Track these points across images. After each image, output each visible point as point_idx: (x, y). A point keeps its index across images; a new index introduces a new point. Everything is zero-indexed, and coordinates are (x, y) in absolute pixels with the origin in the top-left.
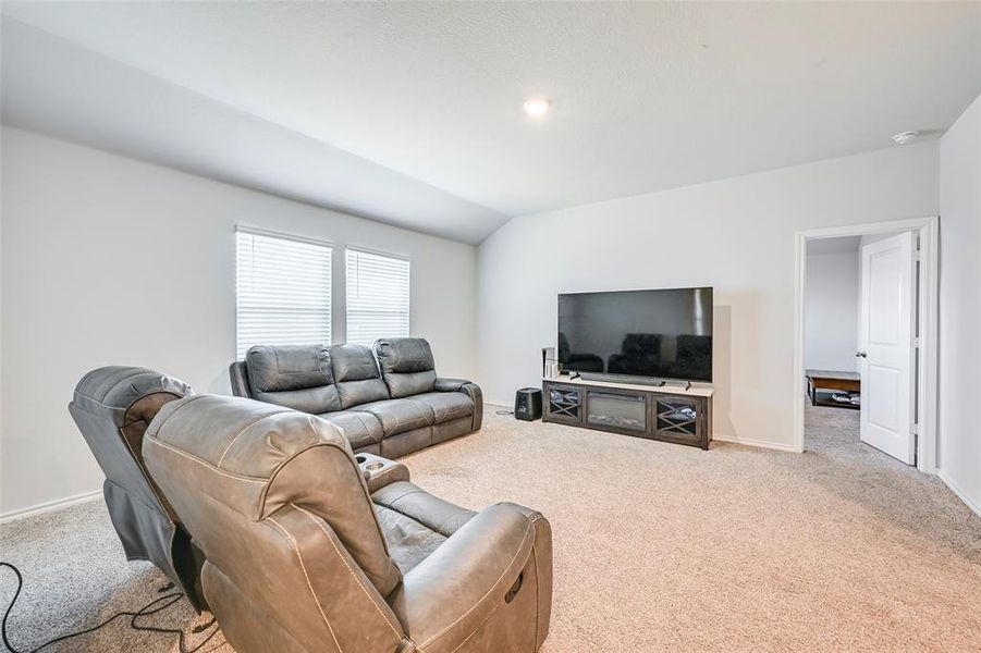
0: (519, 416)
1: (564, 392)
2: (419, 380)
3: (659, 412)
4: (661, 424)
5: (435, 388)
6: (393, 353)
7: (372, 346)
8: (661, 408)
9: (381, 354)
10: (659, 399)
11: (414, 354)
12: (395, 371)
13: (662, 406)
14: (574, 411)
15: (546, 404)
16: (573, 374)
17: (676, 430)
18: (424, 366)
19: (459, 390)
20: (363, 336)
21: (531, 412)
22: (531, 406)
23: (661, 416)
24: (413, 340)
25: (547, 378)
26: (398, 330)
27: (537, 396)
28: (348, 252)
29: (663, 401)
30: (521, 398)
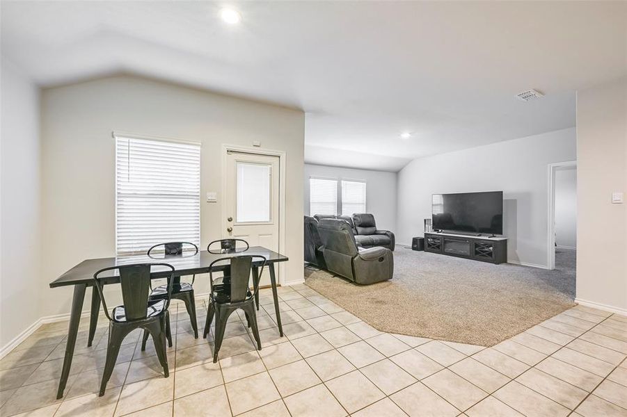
0: (414, 248)
1: (433, 238)
2: (369, 230)
3: (476, 247)
4: (477, 253)
5: (375, 233)
6: (359, 219)
7: (351, 216)
8: (477, 246)
9: (354, 219)
10: (475, 242)
11: (367, 220)
12: (359, 226)
13: (476, 244)
14: (438, 247)
15: (426, 243)
16: (440, 231)
17: (483, 255)
18: (372, 225)
19: (385, 234)
20: (348, 212)
21: (419, 246)
22: (420, 245)
23: (477, 249)
24: (366, 214)
25: (427, 232)
26: (361, 210)
27: (422, 240)
28: (342, 182)
29: (477, 242)
30: (415, 240)
